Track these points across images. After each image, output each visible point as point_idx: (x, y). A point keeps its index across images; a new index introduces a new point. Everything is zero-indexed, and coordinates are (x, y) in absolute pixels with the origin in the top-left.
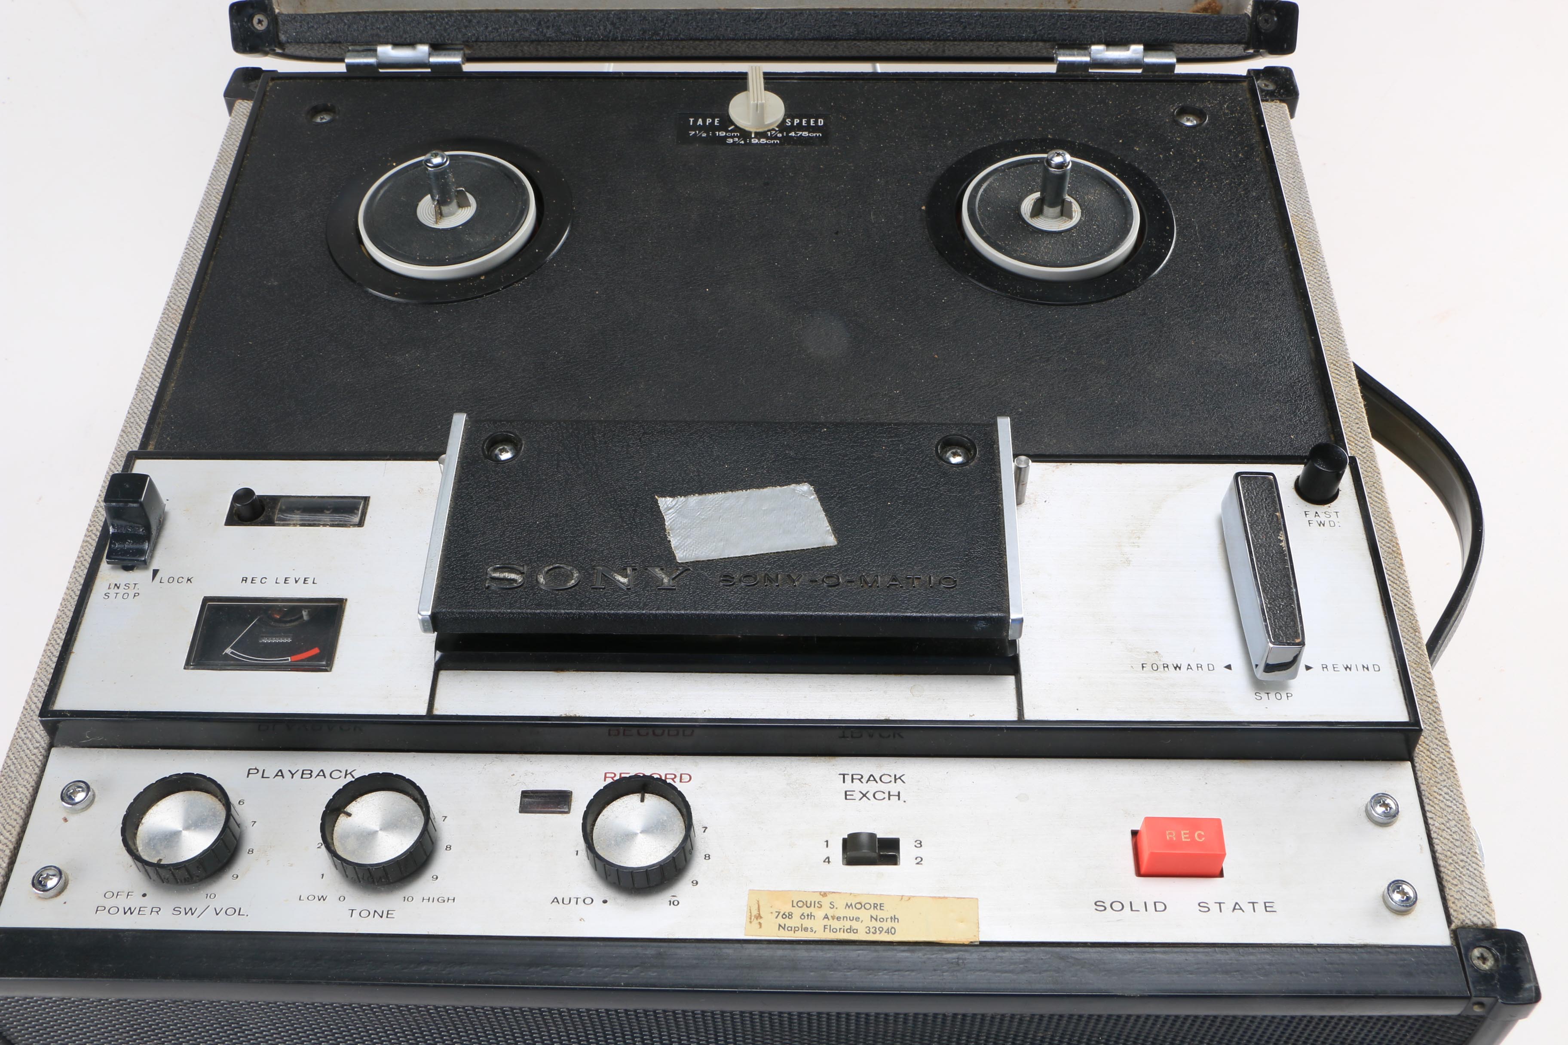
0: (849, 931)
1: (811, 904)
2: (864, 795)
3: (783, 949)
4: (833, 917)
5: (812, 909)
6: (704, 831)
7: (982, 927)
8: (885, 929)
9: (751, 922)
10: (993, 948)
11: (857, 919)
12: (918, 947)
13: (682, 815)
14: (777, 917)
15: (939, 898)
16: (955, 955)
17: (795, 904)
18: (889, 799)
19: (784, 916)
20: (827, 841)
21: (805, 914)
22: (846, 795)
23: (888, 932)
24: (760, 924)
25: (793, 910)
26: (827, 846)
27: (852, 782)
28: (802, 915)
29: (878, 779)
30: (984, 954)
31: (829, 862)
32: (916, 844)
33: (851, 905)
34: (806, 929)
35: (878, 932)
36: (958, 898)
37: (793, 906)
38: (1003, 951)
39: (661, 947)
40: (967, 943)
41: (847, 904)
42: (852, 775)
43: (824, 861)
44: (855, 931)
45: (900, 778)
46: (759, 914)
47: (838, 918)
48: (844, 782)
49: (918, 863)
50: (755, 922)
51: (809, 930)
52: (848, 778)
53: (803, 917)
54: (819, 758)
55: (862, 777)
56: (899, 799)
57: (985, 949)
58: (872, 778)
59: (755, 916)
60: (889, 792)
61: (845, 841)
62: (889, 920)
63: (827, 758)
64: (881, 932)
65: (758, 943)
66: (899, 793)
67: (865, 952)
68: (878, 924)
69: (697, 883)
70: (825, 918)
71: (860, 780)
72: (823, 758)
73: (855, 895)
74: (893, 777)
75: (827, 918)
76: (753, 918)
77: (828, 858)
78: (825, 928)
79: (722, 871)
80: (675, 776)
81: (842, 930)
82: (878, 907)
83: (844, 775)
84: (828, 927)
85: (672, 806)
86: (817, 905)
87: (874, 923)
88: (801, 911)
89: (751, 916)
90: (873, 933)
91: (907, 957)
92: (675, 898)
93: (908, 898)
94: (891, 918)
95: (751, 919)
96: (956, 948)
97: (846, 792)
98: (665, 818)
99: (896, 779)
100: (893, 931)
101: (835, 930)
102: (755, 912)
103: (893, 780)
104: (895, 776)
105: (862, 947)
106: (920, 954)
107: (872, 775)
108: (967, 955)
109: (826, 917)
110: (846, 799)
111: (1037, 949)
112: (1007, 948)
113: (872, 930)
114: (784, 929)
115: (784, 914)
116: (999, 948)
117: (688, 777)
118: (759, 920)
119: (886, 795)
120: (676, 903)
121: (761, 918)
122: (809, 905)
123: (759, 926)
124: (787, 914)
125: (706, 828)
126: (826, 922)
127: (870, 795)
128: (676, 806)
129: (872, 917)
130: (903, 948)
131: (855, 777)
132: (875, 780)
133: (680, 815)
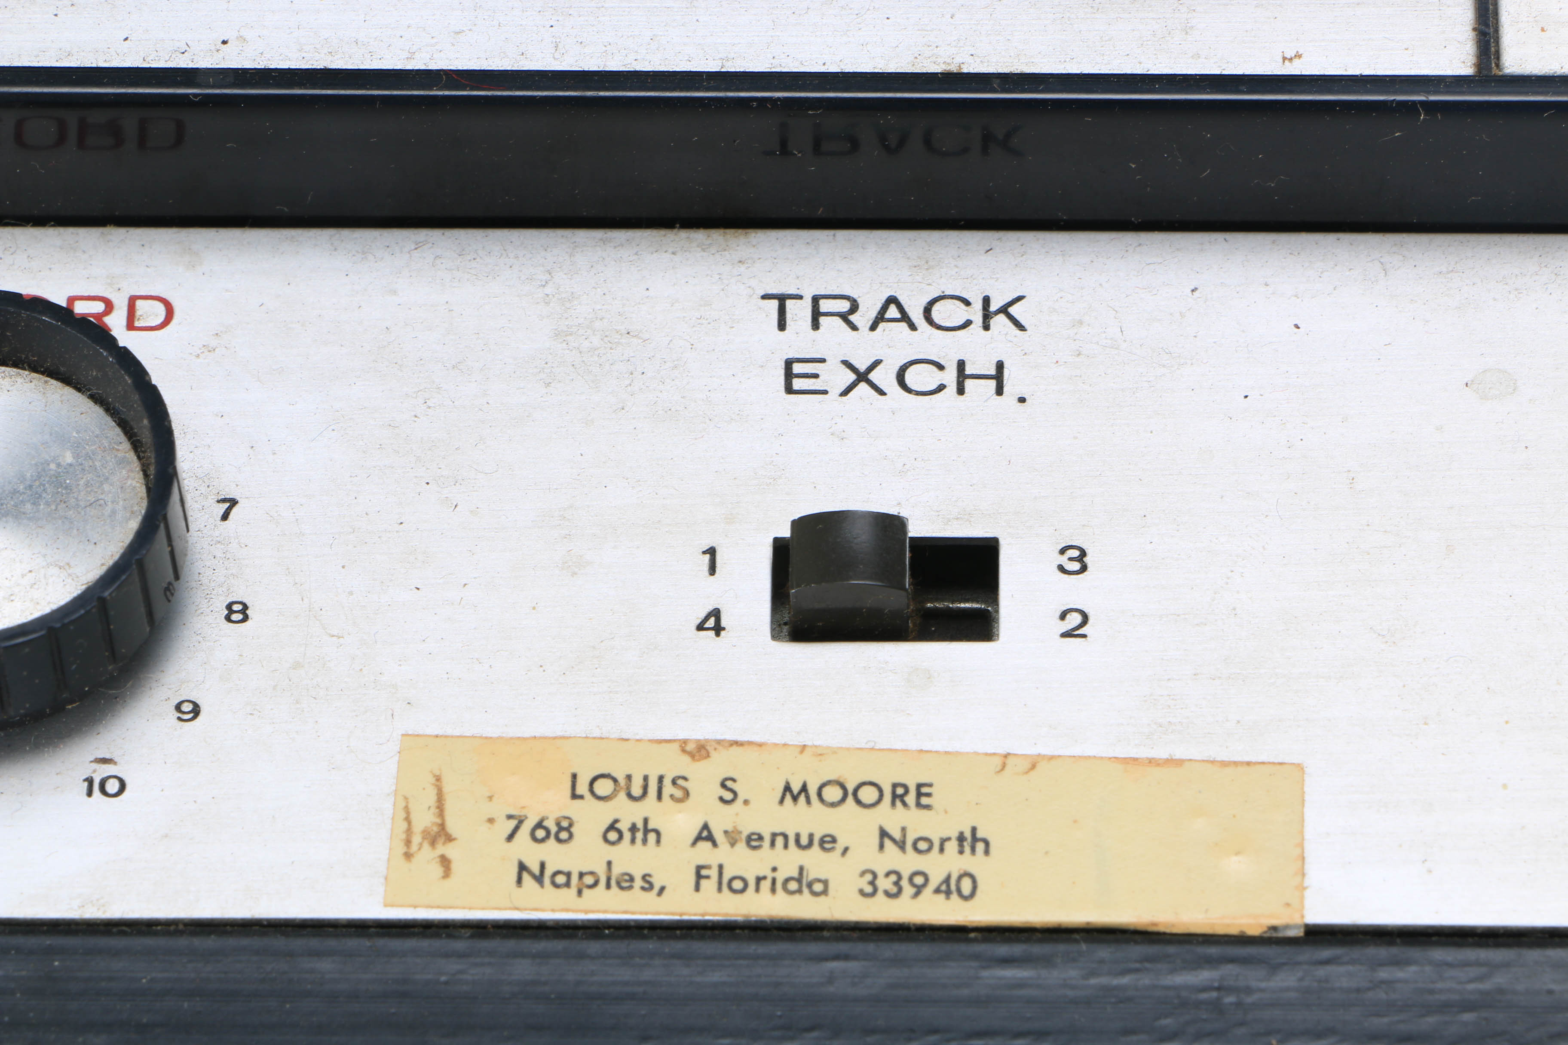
0: (793, 886)
1: (645, 788)
2: (862, 377)
3: (534, 956)
4: (732, 837)
5: (649, 808)
6: (225, 517)
7: (1315, 875)
8: (936, 880)
9: (408, 856)
10: (1357, 952)
11: (827, 842)
12: (1061, 948)
13: (136, 446)
14: (510, 837)
15: (1151, 761)
16: (1205, 976)
17: (582, 788)
18: (961, 391)
19: (540, 834)
20: (711, 552)
21: (624, 826)
22: (789, 375)
23: (946, 889)
24: (445, 862)
25: (574, 809)
26: (712, 570)
27: (816, 325)
28: (612, 827)
29: (916, 315)
30: (1322, 972)
31: (718, 629)
32: (1063, 560)
33: (804, 789)
34: (625, 882)
35: (908, 890)
36: (1224, 764)
37: (575, 796)
38: (1397, 963)
39: (50, 951)
40: (1254, 931)
41: (787, 788)
42: (816, 300)
43: (700, 627)
44: (818, 887)
45: (1004, 310)
46: (442, 826)
47: (754, 841)
48: (782, 326)
49: (1067, 635)
50: (427, 856)
51: (638, 883)
52: (801, 313)
53: (613, 836)
54: (684, 234)
55: (855, 307)
56: (1000, 391)
57: (1326, 953)
58: (893, 312)
59: (426, 833)
60: (961, 365)
61: (781, 548)
62: (952, 847)
63: (717, 235)
64: (919, 890)
65: (437, 936)
66: (1000, 366)
67: (853, 966)
68: (908, 863)
69: (196, 711)
70: (699, 838)
71: (844, 317)
72: (699, 236)
73: (820, 753)
74: (978, 305)
75: (711, 838)
76: (416, 839)
77: (716, 614)
78: (699, 877)
79: (297, 666)
80: (109, 306)
81: (766, 885)
82: (911, 799)
83: (782, 299)
84: (714, 873)
85: (97, 411)
86: (668, 789)
87: (892, 858)
88: (604, 814)
89: (409, 831)
90: (887, 894)
91: (1021, 985)
92: (109, 770)
93: (1027, 765)
94: (961, 839)
95: (408, 842)
96: (1213, 951)
97: (789, 364)
98: (69, 458)
99: (987, 317)
100: (966, 886)
101: (738, 885)
102: (424, 819)
103: (978, 319)
104: (986, 301)
105: (843, 947)
106: (1072, 973)
107: (892, 300)
108: (1253, 977)
109: (705, 835)
110: (789, 390)
111: (1534, 955)
112: (1415, 953)
113: (885, 884)
114: (539, 879)
115: (539, 825)
116: (1382, 952)
117: (161, 309)
118: (442, 849)
119: (950, 377)
120: (112, 786)
121: (449, 839)
122: (637, 791)
123: (439, 871)
124: (551, 824)
125: (233, 502)
126: (704, 853)
127: (884, 377)
128: (110, 410)
129: (884, 834)
130: (1003, 950)
131: (825, 306)
132: (905, 317)
133: (126, 445)
